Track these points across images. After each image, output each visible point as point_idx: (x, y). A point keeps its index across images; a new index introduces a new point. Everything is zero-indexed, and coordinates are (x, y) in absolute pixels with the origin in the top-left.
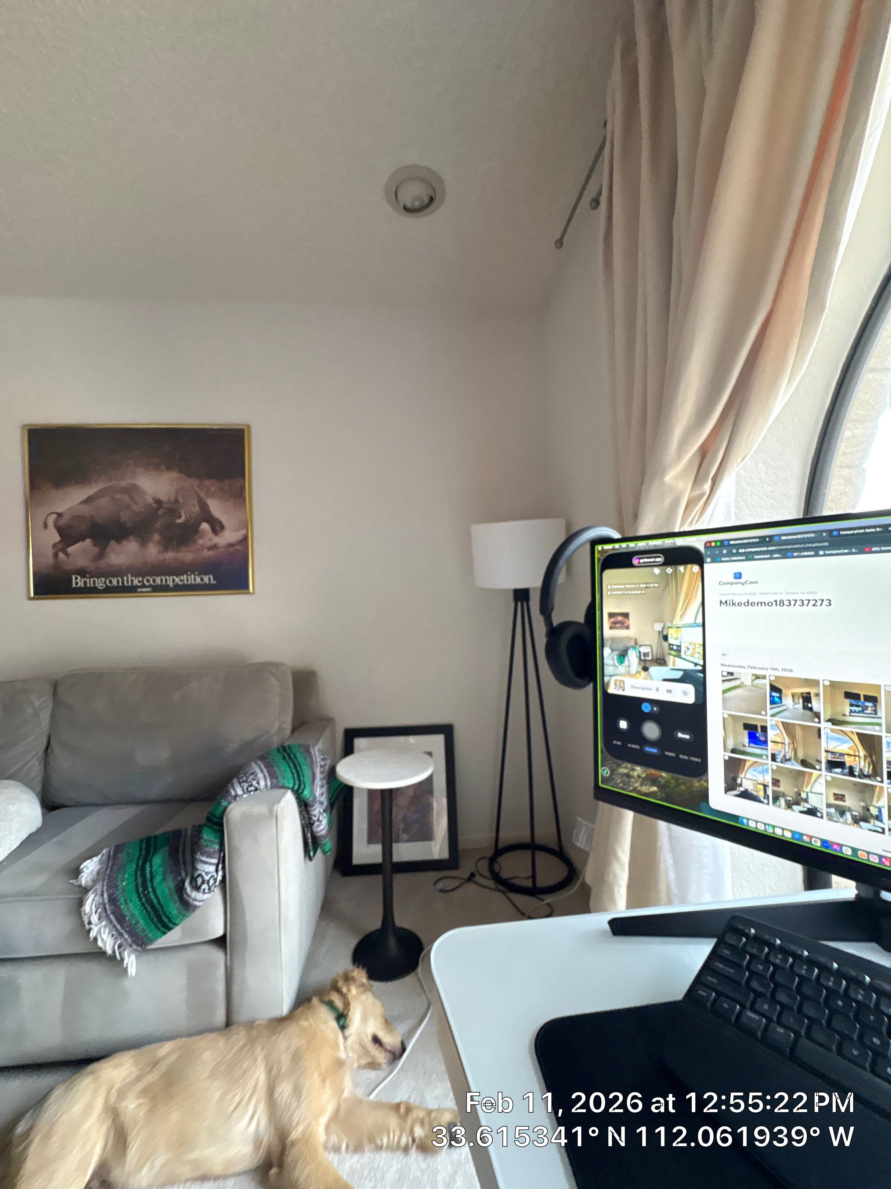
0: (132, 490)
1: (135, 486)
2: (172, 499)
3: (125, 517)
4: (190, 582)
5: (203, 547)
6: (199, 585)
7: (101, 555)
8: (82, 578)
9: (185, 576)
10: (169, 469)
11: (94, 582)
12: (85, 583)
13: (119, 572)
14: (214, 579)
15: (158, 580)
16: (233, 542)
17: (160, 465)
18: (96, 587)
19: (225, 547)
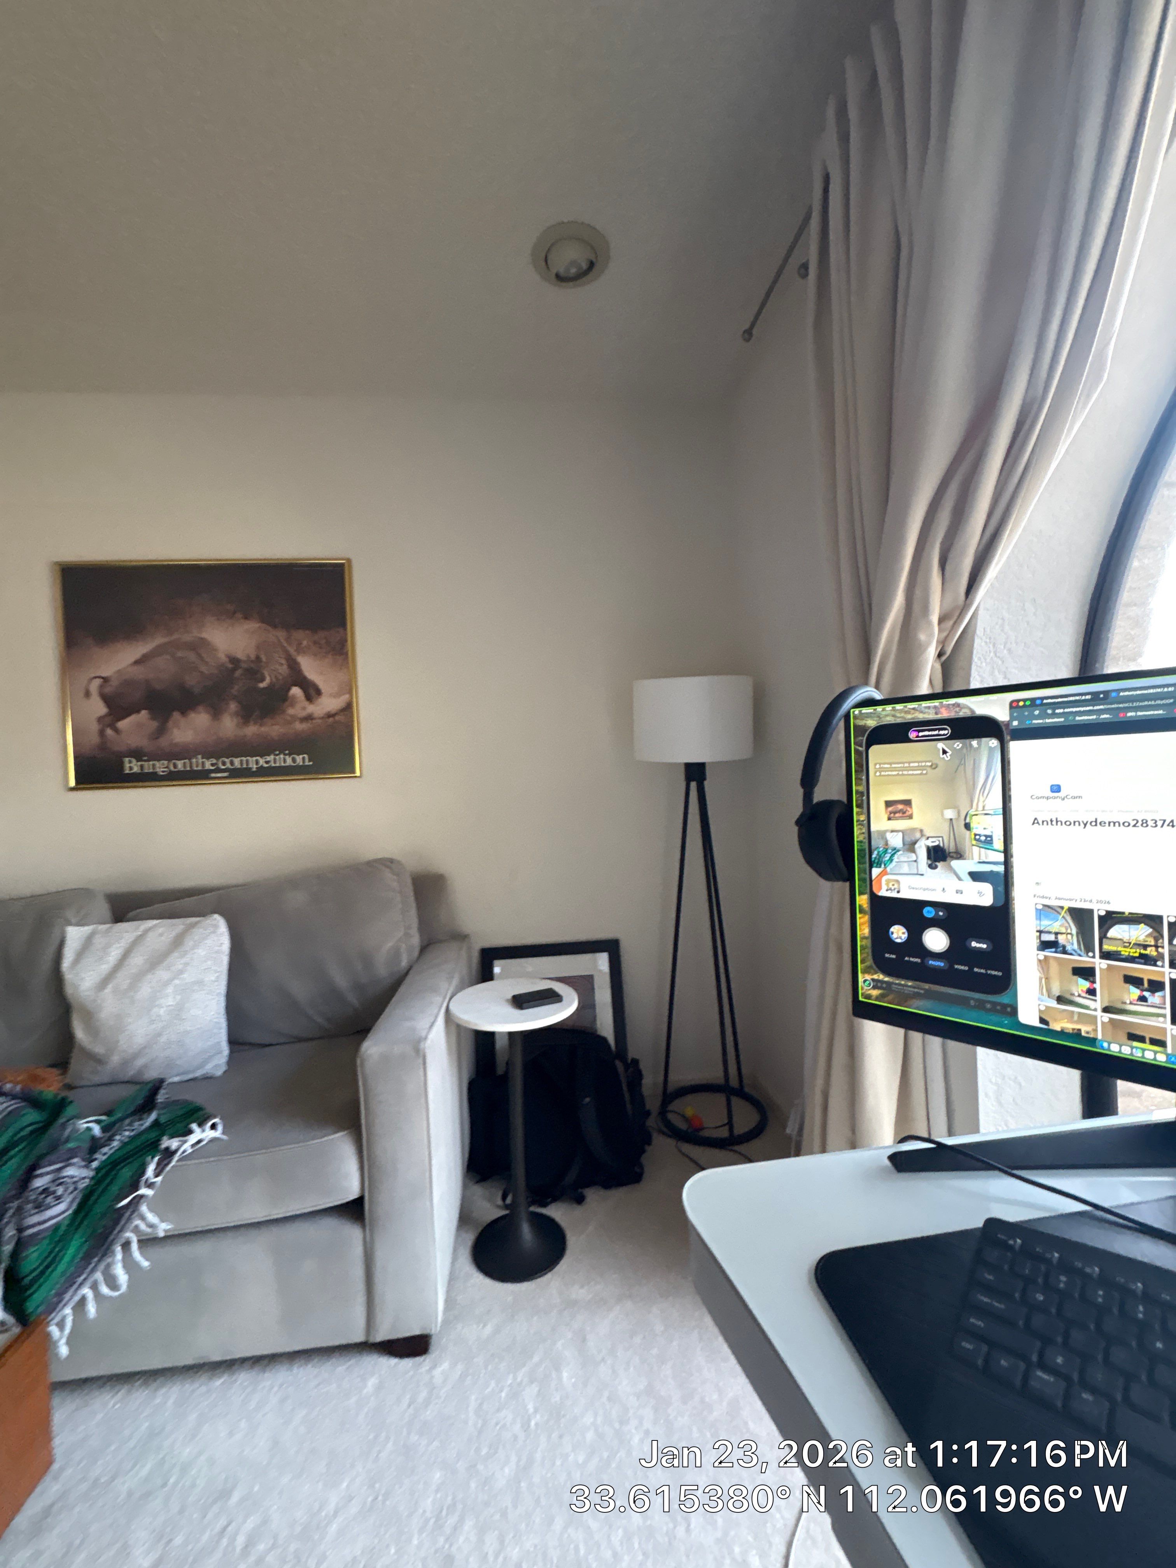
0: (200, 646)
1: (204, 642)
2: (253, 657)
3: (192, 681)
4: (278, 765)
5: (294, 718)
6: (290, 767)
7: (161, 731)
8: (137, 761)
9: (272, 757)
10: (246, 618)
11: (154, 765)
12: (142, 767)
13: (185, 753)
14: (310, 761)
15: (237, 761)
16: (333, 712)
17: (235, 613)
18: (156, 772)
19: (322, 718)
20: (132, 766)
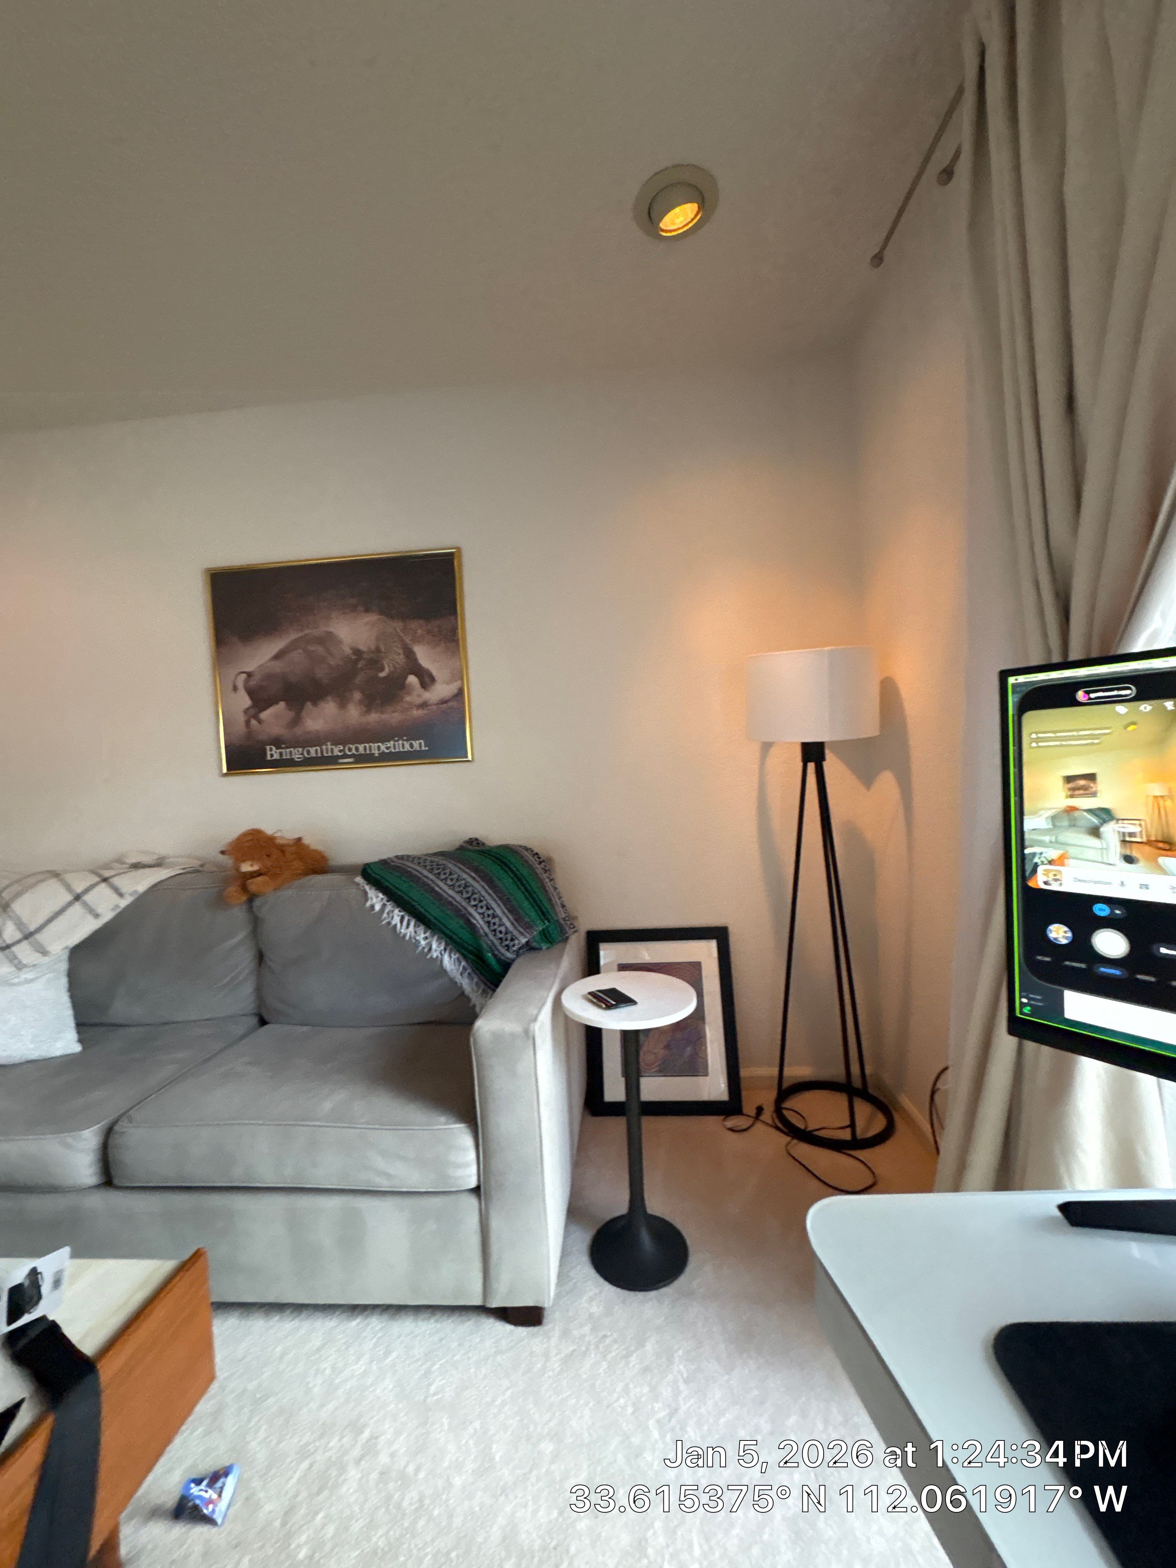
0: (328, 640)
1: (330, 634)
2: (373, 647)
3: (321, 673)
4: (397, 750)
5: (411, 705)
6: (409, 752)
7: (296, 721)
8: (277, 748)
9: (392, 743)
10: (367, 610)
11: (291, 752)
12: (281, 754)
13: (316, 740)
14: (426, 746)
15: (361, 747)
16: (448, 698)
17: (356, 606)
18: (293, 759)
19: (438, 704)
20: (273, 753)
